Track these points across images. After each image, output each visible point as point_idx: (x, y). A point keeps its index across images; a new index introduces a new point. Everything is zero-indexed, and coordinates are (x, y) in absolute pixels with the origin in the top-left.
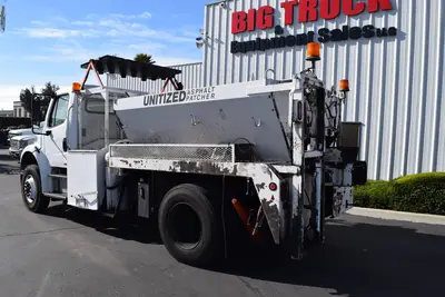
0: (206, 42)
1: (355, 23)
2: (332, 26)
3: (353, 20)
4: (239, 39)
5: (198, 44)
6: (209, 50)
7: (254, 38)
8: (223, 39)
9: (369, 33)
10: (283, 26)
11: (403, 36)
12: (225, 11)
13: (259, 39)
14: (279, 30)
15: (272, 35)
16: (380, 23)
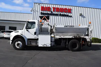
0: (34, 11)
1: (65, 14)
2: (62, 14)
3: (65, 13)
4: (42, 12)
5: (31, 11)
6: (35, 13)
7: (46, 12)
8: (38, 11)
9: (68, 16)
10: (52, 11)
11: (72, 17)
12: (39, 6)
13: (47, 13)
14: (52, 12)
15: (50, 13)
16: (69, 15)
